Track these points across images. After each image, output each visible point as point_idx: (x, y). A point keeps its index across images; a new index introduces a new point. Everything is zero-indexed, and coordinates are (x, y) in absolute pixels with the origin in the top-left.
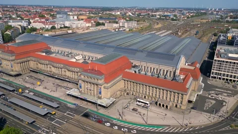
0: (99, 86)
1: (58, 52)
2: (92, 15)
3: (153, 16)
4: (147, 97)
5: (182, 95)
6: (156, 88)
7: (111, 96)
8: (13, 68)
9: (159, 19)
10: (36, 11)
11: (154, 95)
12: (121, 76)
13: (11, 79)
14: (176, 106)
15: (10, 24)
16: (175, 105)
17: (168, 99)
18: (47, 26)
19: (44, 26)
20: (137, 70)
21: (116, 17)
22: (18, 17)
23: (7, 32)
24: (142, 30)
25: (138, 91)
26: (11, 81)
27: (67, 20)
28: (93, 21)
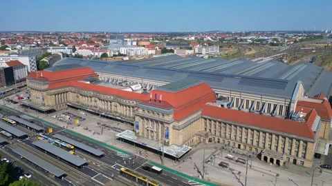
0: (166, 125)
1: (108, 81)
2: (157, 41)
3: (241, 40)
4: (242, 147)
5: (306, 142)
6: (258, 131)
7: (184, 142)
8: (45, 102)
9: (250, 44)
10: (84, 38)
11: (255, 143)
12: (200, 113)
13: (41, 116)
14: (295, 162)
15: (49, 51)
16: (292, 160)
17: (280, 149)
18: (96, 54)
19: (92, 54)
20: (225, 104)
21: (189, 42)
22: (60, 44)
23: (44, 60)
24: (227, 57)
25: (228, 136)
26: (41, 120)
27: (124, 46)
28: (158, 48)
